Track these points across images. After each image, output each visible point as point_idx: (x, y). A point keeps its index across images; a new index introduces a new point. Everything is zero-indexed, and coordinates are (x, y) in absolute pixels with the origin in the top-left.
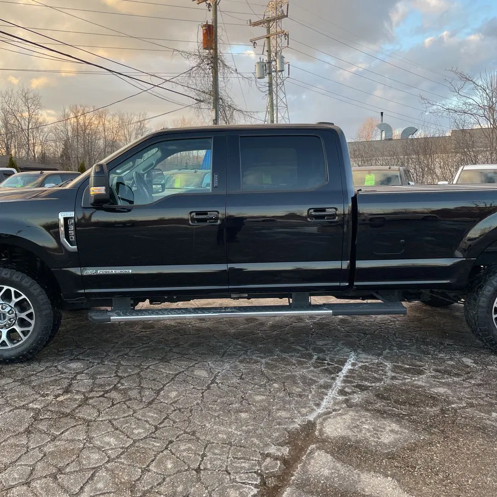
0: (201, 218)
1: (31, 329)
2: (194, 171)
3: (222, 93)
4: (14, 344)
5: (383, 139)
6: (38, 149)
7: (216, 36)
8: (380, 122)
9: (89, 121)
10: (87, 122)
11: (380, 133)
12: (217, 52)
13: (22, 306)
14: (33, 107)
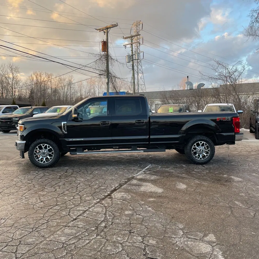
0: (104, 123)
1: (53, 157)
2: (98, 106)
3: (111, 70)
4: (47, 162)
5: (189, 89)
6: (17, 94)
7: (108, 46)
8: (187, 81)
9: (43, 79)
10: (42, 80)
11: (187, 86)
12: (108, 53)
13: (50, 150)
14: (15, 73)
